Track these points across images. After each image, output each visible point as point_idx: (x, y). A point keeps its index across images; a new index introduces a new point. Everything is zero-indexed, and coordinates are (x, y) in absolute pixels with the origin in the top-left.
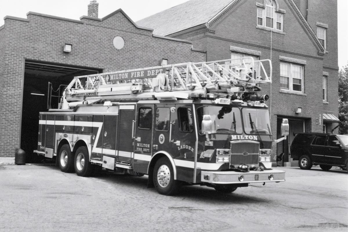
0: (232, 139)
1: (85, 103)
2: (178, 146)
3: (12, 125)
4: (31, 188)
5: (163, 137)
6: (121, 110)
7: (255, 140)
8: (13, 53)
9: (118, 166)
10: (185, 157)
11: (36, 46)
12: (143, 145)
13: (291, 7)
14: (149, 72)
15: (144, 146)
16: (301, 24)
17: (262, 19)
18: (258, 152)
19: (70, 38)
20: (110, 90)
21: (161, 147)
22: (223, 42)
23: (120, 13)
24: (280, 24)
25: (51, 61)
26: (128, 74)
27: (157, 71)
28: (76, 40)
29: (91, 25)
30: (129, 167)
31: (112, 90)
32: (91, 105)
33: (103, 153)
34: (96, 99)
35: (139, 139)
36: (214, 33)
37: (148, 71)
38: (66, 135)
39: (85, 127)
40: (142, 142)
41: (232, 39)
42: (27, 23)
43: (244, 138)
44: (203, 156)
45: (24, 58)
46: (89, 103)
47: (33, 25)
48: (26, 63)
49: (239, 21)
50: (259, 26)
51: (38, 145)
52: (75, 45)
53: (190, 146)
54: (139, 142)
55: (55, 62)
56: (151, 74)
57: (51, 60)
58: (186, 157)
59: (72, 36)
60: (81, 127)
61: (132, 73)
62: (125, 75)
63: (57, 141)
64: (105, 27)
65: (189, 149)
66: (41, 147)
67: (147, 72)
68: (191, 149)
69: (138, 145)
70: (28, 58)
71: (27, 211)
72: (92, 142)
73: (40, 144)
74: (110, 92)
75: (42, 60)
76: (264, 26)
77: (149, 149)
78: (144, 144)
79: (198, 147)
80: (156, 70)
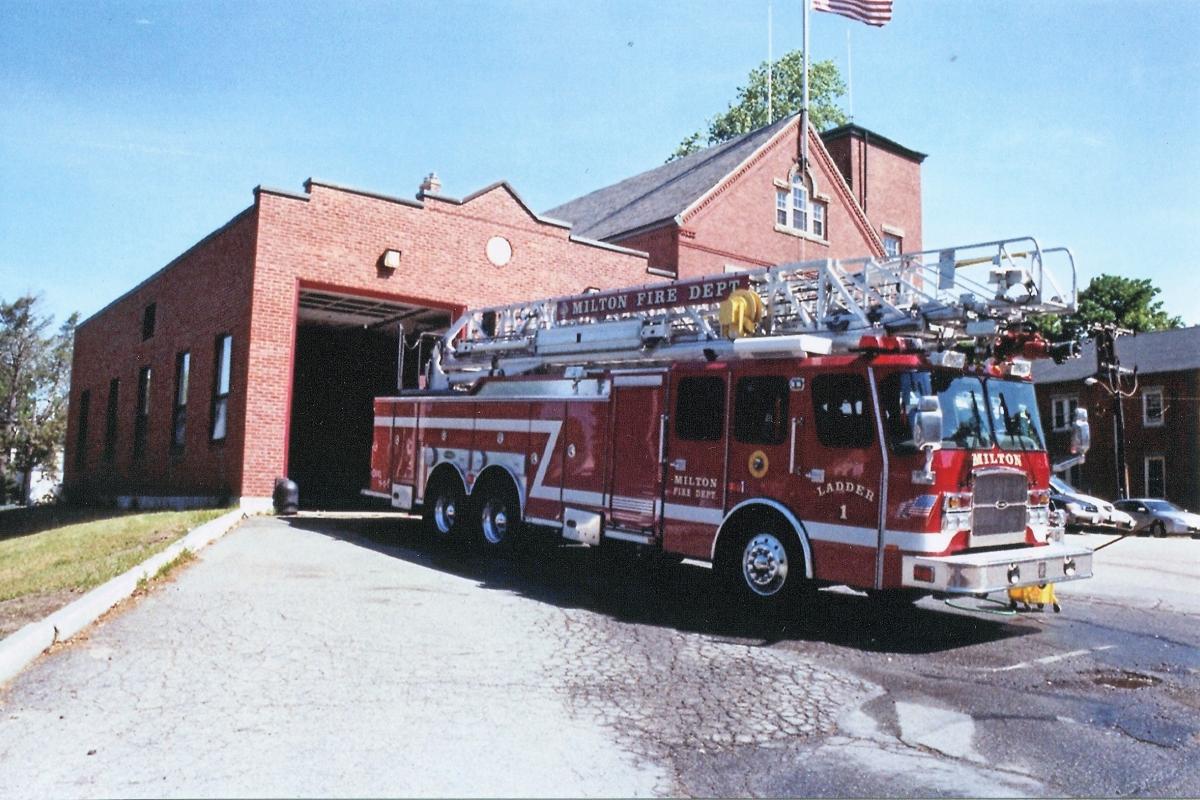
0: (974, 464)
1: (495, 374)
2: (816, 485)
3: (267, 426)
4: (322, 574)
5: (762, 460)
6: (618, 388)
7: (1018, 467)
8: (272, 266)
9: (610, 534)
10: (844, 516)
11: (325, 253)
12: (694, 480)
13: (841, 191)
14: (695, 290)
15: (698, 484)
16: (858, 226)
17: (785, 213)
18: (1022, 499)
19: (397, 237)
20: (575, 339)
21: (755, 488)
22: (710, 257)
23: (501, 188)
24: (820, 223)
25: (356, 286)
26: (628, 298)
27: (722, 286)
28: (410, 243)
29: (438, 210)
30: (650, 540)
31: (582, 339)
32: (513, 378)
33: (564, 499)
34: (530, 363)
35: (680, 464)
36: (693, 238)
37: (692, 288)
38: (451, 453)
39: (506, 434)
40: (691, 471)
41: (729, 250)
42: (306, 203)
43: (996, 461)
44: (908, 515)
45: (297, 278)
46: (508, 373)
47: (319, 206)
48: (300, 293)
49: (742, 214)
50: (779, 226)
51: (373, 476)
52: (406, 253)
53: (861, 484)
54: (680, 473)
55: (366, 288)
56: (702, 293)
57: (357, 284)
58: (847, 515)
59: (402, 234)
60: (494, 434)
61: (639, 295)
62: (618, 299)
63: (426, 467)
64: (469, 217)
65: (857, 492)
66: (380, 482)
67: (689, 290)
68: (865, 492)
69: (678, 479)
70: (305, 278)
71: (325, 645)
72: (531, 470)
73: (376, 473)
74: (573, 342)
75: (337, 283)
76: (789, 227)
77: (713, 493)
78: (698, 479)
79: (889, 485)
80: (719, 284)
